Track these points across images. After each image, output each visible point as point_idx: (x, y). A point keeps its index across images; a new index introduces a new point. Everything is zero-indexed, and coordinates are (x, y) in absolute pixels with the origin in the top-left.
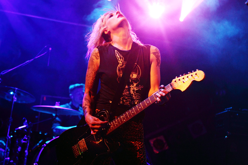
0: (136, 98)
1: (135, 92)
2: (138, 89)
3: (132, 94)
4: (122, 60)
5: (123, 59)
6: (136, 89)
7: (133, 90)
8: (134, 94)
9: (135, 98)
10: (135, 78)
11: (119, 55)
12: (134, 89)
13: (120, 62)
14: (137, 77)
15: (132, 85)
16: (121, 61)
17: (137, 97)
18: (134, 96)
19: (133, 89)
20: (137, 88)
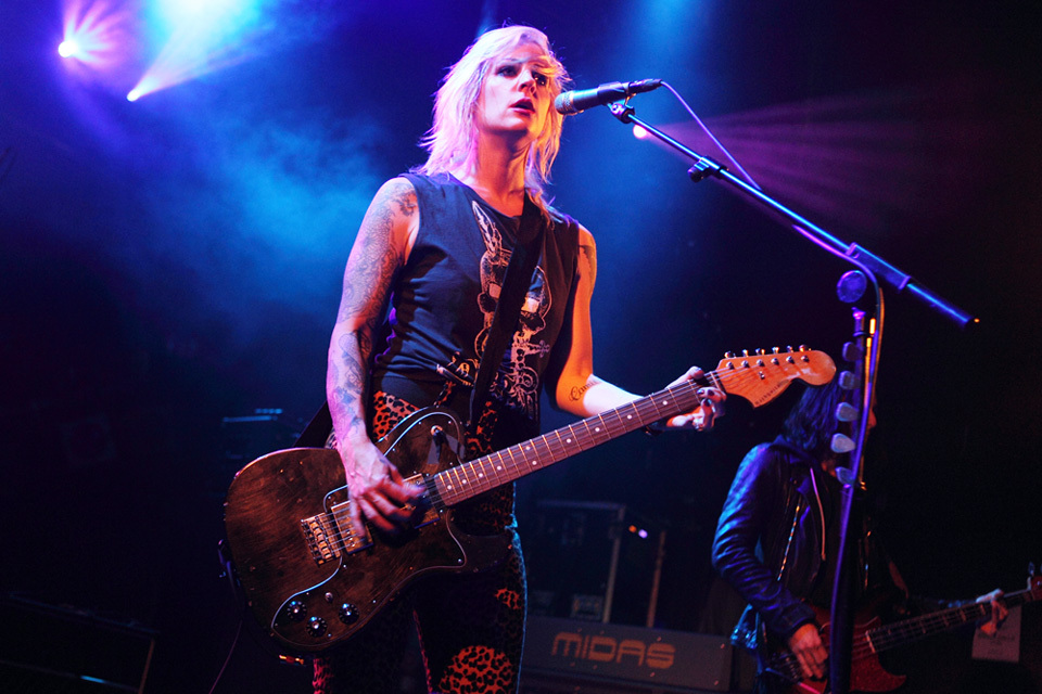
0: (520, 380)
1: (523, 361)
2: (534, 352)
3: (514, 364)
4: (495, 240)
5: (498, 239)
6: (527, 351)
7: (520, 352)
8: (517, 366)
9: (518, 381)
10: (532, 314)
11: (485, 220)
12: (523, 349)
13: (491, 245)
14: (538, 310)
15: (517, 333)
16: (494, 244)
17: (526, 378)
18: (516, 373)
19: (518, 347)
20: (531, 349)
